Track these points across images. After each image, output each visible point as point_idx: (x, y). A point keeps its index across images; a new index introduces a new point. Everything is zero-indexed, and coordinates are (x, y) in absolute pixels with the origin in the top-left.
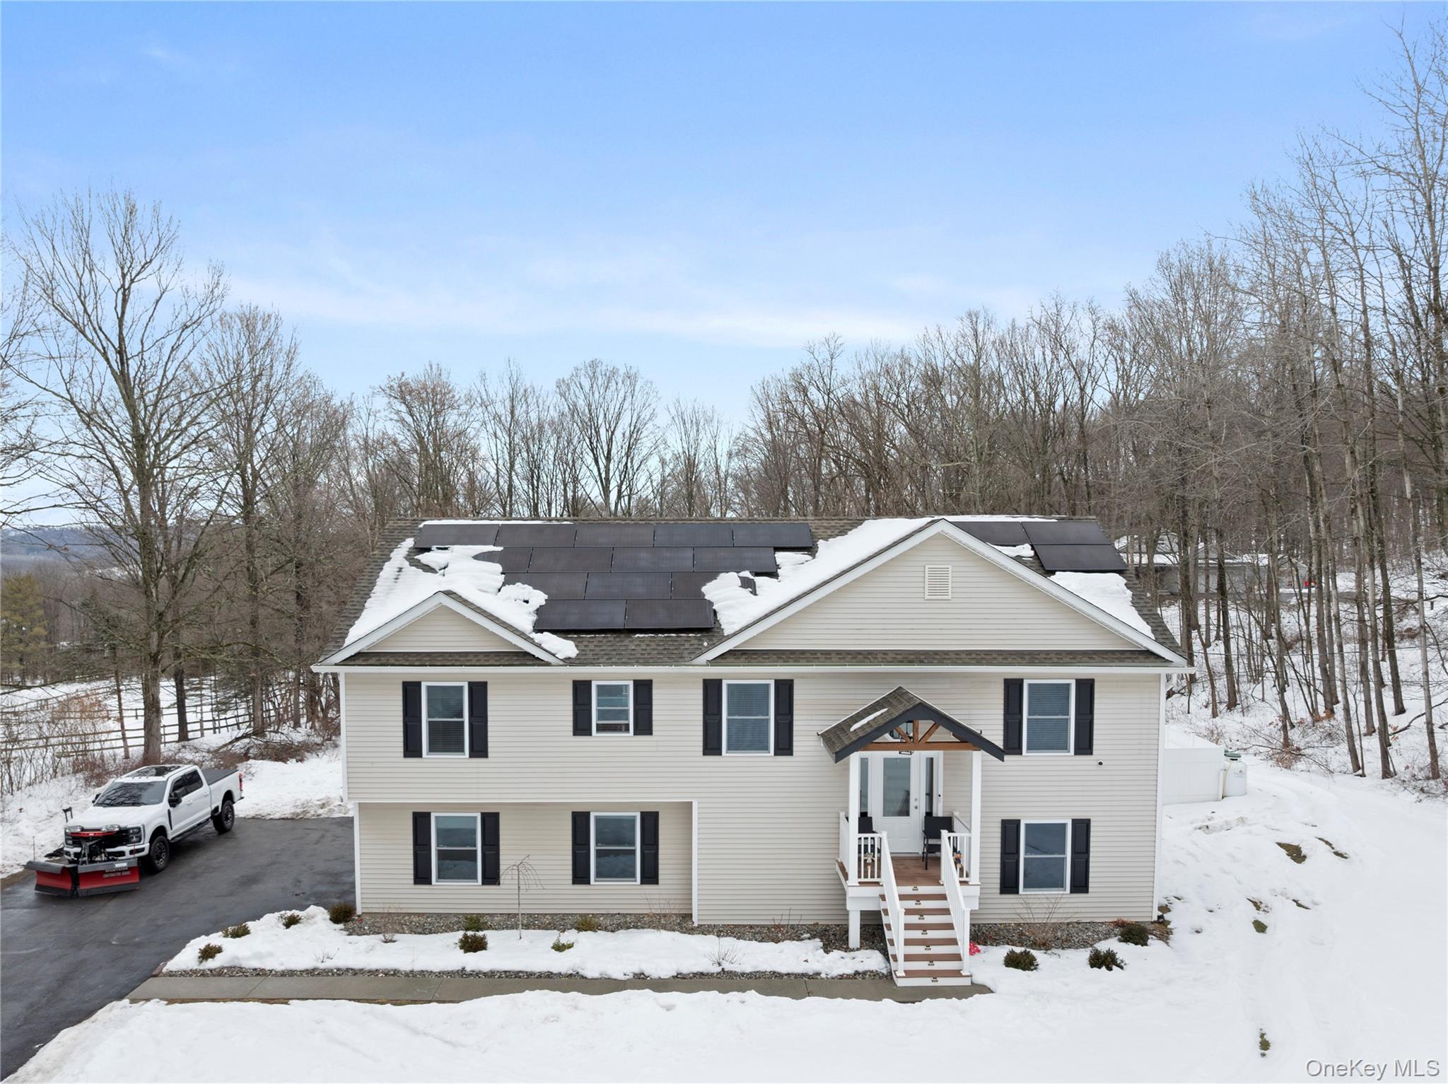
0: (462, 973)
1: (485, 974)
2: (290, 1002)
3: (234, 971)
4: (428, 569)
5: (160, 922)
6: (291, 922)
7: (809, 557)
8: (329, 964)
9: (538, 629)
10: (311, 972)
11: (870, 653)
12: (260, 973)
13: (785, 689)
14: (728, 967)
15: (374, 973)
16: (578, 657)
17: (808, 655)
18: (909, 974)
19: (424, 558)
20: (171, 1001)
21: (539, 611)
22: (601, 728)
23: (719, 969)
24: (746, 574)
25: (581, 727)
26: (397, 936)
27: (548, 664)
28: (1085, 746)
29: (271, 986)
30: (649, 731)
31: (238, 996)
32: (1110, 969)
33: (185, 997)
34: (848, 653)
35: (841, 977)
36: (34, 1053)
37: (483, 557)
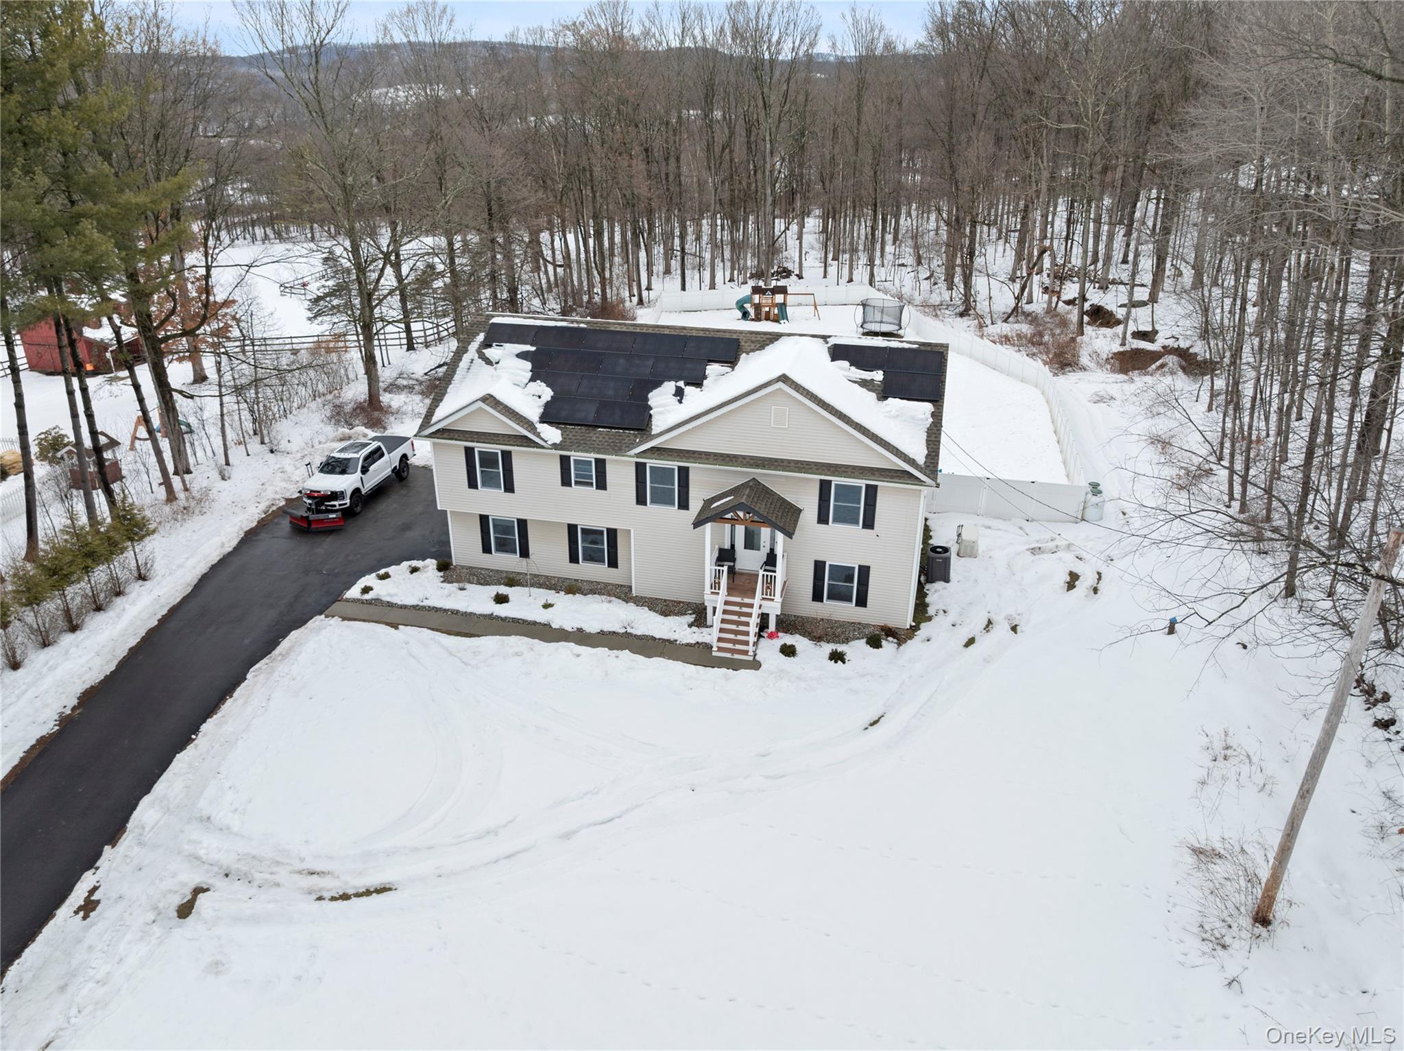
0: (490, 617)
1: (502, 618)
2: (400, 627)
3: (377, 602)
4: (489, 362)
5: (351, 558)
6: (414, 570)
7: (729, 369)
8: (426, 603)
9: (544, 419)
10: (415, 607)
11: (735, 456)
12: (390, 605)
13: (684, 472)
14: (629, 630)
15: (446, 611)
16: (560, 444)
17: (696, 455)
18: (720, 649)
19: (489, 352)
20: (344, 619)
21: (547, 405)
22: (577, 483)
23: (623, 631)
24: (681, 384)
25: (566, 481)
26: (468, 586)
27: (543, 447)
28: (869, 524)
29: (393, 616)
30: (605, 488)
31: (376, 619)
32: (836, 662)
33: (352, 616)
34: (722, 455)
35: (688, 645)
36: (278, 644)
37: (522, 356)
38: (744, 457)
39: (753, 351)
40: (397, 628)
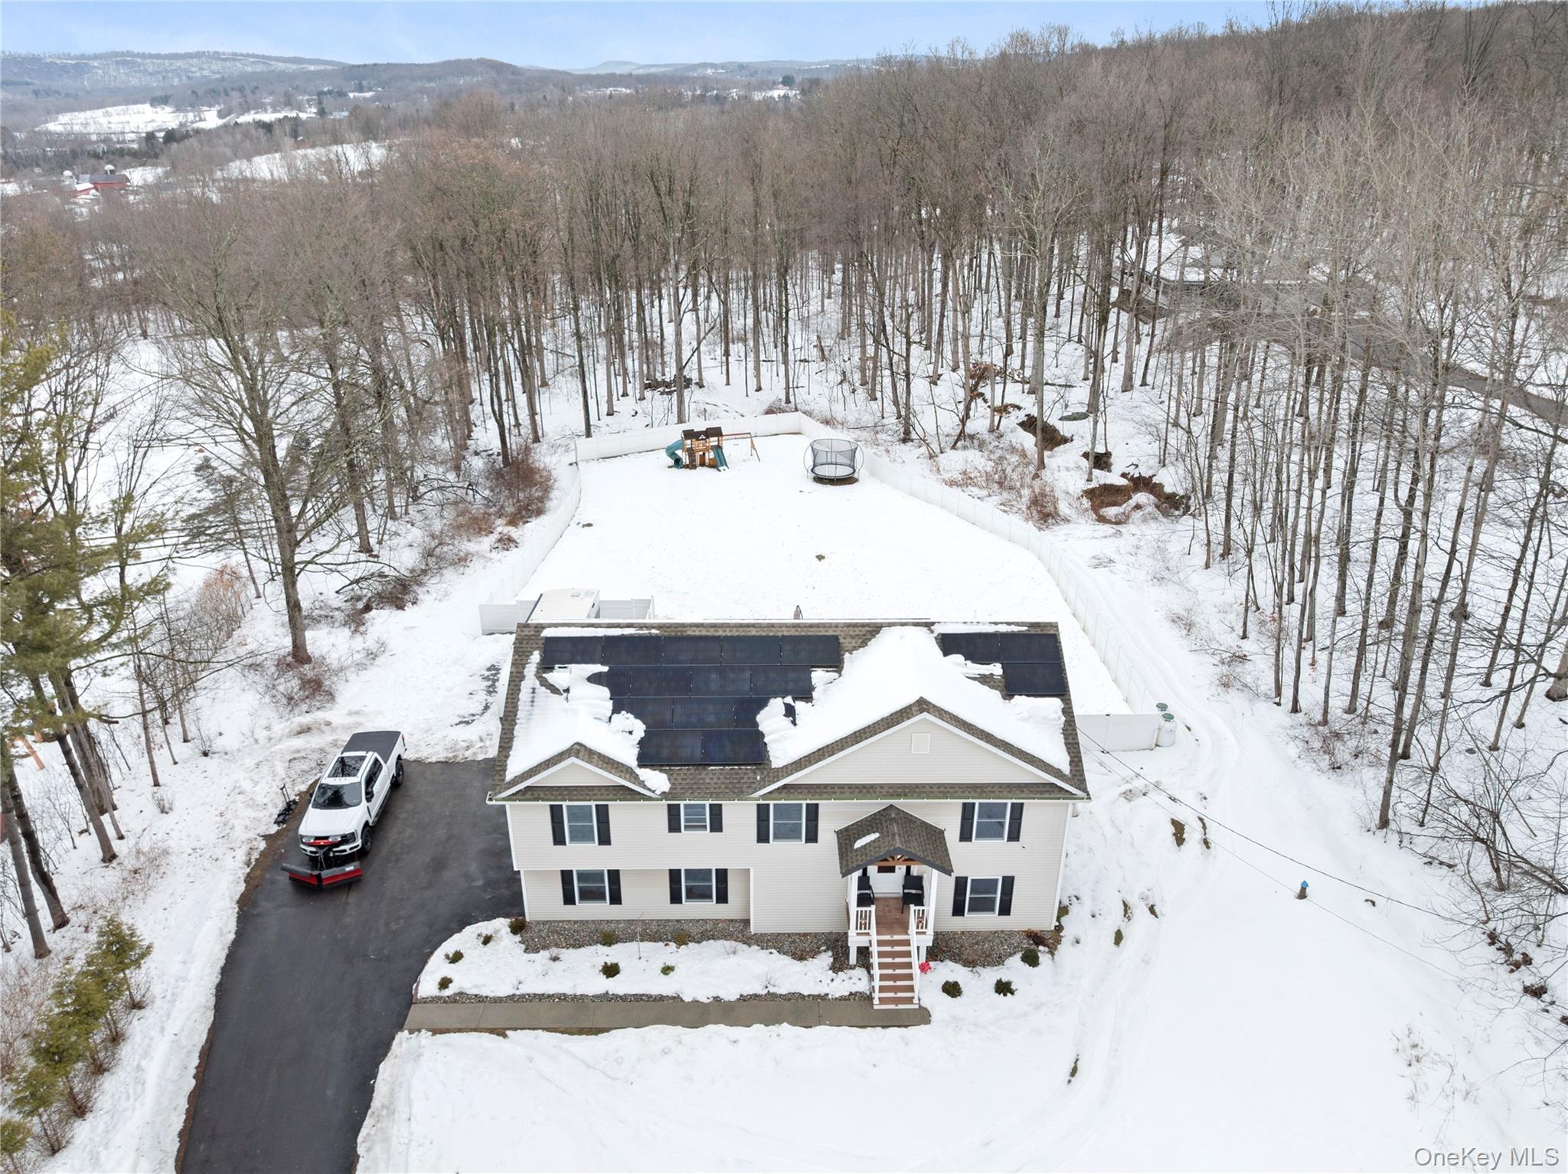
1: (621, 997)
2: (508, 1032)
3: (461, 997)
4: (554, 690)
6: (486, 939)
7: (836, 675)
8: (524, 990)
9: (643, 762)
10: (512, 997)
11: (872, 786)
12: (480, 999)
13: (813, 812)
14: (772, 990)
16: (670, 793)
17: (829, 789)
19: (553, 677)
20: (435, 1032)
21: (642, 743)
22: (688, 827)
24: (789, 700)
25: (674, 826)
26: (559, 952)
27: (650, 799)
28: (1014, 836)
29: (494, 1017)
30: (720, 829)
31: (473, 1026)
32: (1005, 995)
33: (445, 1026)
34: (857, 786)
35: (842, 999)
36: (372, 1090)
37: (594, 679)
38: (881, 786)
39: (855, 648)
40: (505, 1036)
